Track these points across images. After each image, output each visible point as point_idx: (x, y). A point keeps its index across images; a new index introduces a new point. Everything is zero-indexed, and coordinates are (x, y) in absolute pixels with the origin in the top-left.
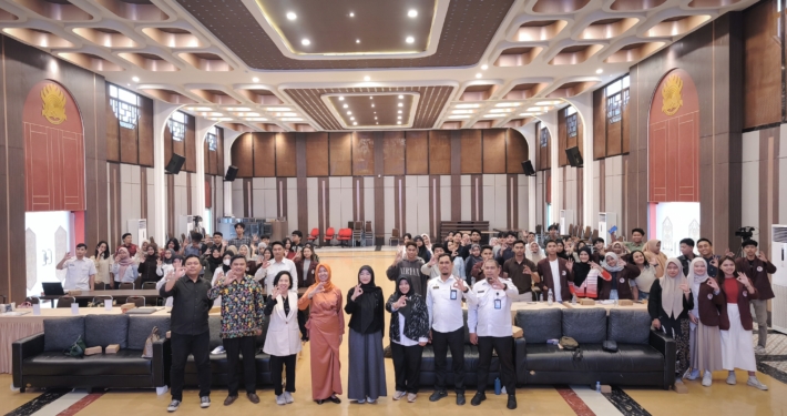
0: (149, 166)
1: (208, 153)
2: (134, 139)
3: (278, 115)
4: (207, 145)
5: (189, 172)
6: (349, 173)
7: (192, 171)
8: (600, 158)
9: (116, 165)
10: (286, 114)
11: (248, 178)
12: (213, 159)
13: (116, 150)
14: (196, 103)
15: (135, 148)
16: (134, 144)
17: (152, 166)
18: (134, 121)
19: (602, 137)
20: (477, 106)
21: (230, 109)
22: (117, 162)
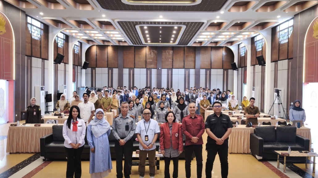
0: (46, 59)
1: (74, 54)
2: (39, 45)
3: (112, 36)
4: (74, 51)
5: (65, 63)
6: (145, 67)
7: (66, 63)
8: (275, 61)
9: (30, 58)
10: (116, 36)
11: (93, 68)
12: (77, 57)
13: (30, 50)
14: (71, 28)
15: (39, 50)
16: (39, 48)
17: (47, 59)
18: (39, 36)
19: (276, 51)
20: (212, 33)
21: (88, 32)
22: (30, 56)
